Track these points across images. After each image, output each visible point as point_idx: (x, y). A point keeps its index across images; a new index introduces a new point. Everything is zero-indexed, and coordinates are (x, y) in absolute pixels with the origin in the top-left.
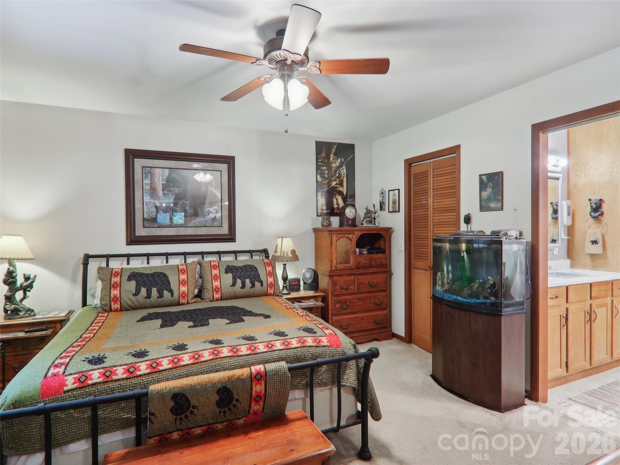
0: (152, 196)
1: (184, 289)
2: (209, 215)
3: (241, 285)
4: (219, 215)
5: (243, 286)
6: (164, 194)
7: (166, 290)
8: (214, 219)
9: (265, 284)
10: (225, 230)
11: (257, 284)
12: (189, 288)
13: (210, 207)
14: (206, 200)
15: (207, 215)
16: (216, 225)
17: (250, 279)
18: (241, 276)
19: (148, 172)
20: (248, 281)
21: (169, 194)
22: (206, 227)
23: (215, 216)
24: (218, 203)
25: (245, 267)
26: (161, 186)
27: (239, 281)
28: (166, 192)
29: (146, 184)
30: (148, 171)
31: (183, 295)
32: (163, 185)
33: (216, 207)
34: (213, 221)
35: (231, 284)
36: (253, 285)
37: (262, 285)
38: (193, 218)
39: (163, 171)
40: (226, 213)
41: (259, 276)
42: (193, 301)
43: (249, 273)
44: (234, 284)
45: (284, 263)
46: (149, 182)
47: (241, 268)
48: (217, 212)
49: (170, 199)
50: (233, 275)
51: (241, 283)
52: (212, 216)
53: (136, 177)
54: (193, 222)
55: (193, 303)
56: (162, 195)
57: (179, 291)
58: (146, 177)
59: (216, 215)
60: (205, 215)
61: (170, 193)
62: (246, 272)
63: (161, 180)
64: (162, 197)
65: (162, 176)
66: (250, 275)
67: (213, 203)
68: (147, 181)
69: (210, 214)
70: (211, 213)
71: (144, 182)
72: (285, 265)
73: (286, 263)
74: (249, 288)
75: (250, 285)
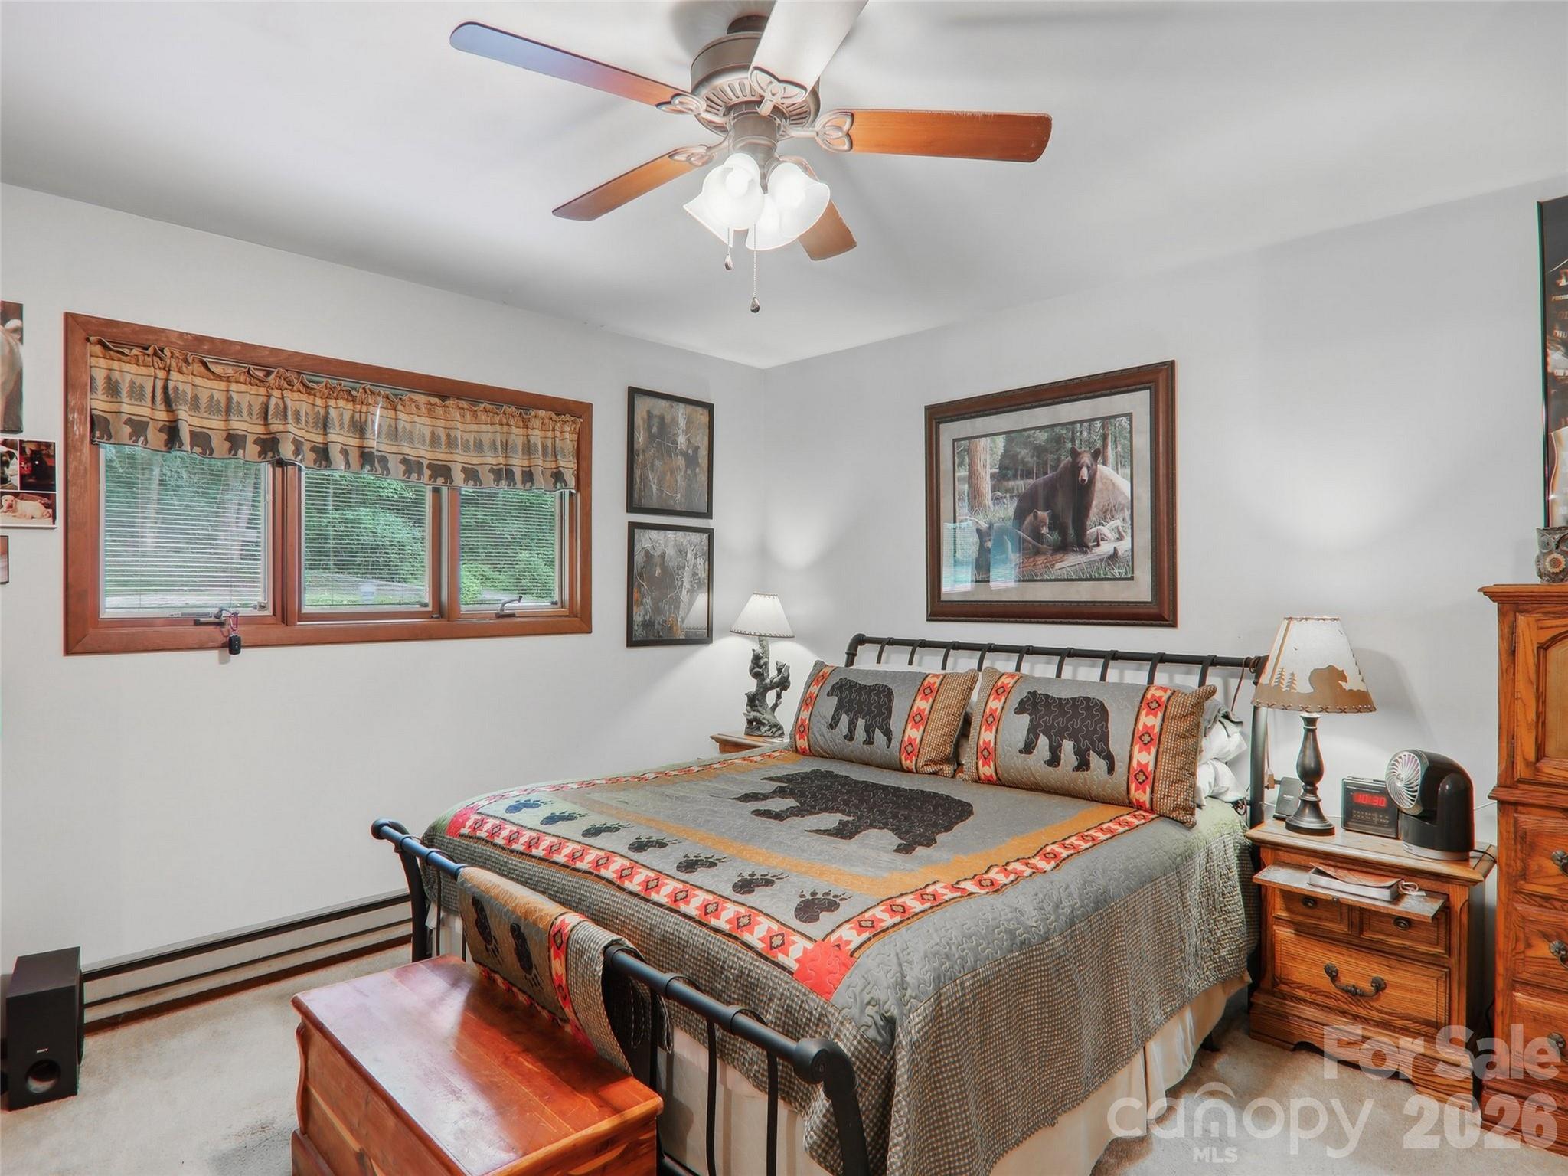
0: (972, 507)
1: (914, 733)
2: (1098, 545)
3: (1047, 755)
4: (1124, 546)
5: (1054, 760)
6: (996, 499)
7: (881, 728)
8: (1114, 557)
9: (1121, 767)
10: (1140, 590)
11: (1097, 762)
12: (928, 736)
13: (1100, 524)
14: (1091, 505)
15: (1094, 546)
16: (1118, 576)
17: (1077, 741)
18: (1052, 727)
19: (964, 450)
20: (1068, 746)
21: (1005, 497)
22: (1091, 579)
23: (1115, 549)
24: (1122, 509)
25: (1074, 704)
26: (988, 478)
27: (1043, 742)
28: (998, 494)
29: (961, 479)
30: (965, 448)
31: (911, 749)
32: (992, 476)
33: (1118, 523)
34: (1109, 565)
35: (1021, 745)
36: (1083, 765)
37: (1111, 769)
38: (1058, 556)
39: (994, 442)
40: (1144, 538)
41: (1105, 737)
42: (930, 769)
43: (1077, 723)
44: (1029, 748)
45: (1306, 715)
46: (967, 473)
47: (1061, 703)
48: (1120, 538)
49: (1007, 509)
50: (1031, 721)
51: (1047, 748)
52: (1106, 548)
53: (942, 467)
54: (1058, 566)
55: (930, 774)
56: (991, 503)
57: (903, 737)
58: (961, 464)
59: (1117, 544)
60: (1088, 547)
61: (1008, 495)
62: (1070, 719)
63: (988, 466)
64: (992, 506)
65: (991, 455)
66: (1080, 730)
67: (1109, 512)
68: (962, 473)
69: (1101, 543)
70: (1103, 540)
71: (957, 474)
72: (1311, 722)
73: (1315, 715)
74: (1070, 768)
75: (1074, 761)
